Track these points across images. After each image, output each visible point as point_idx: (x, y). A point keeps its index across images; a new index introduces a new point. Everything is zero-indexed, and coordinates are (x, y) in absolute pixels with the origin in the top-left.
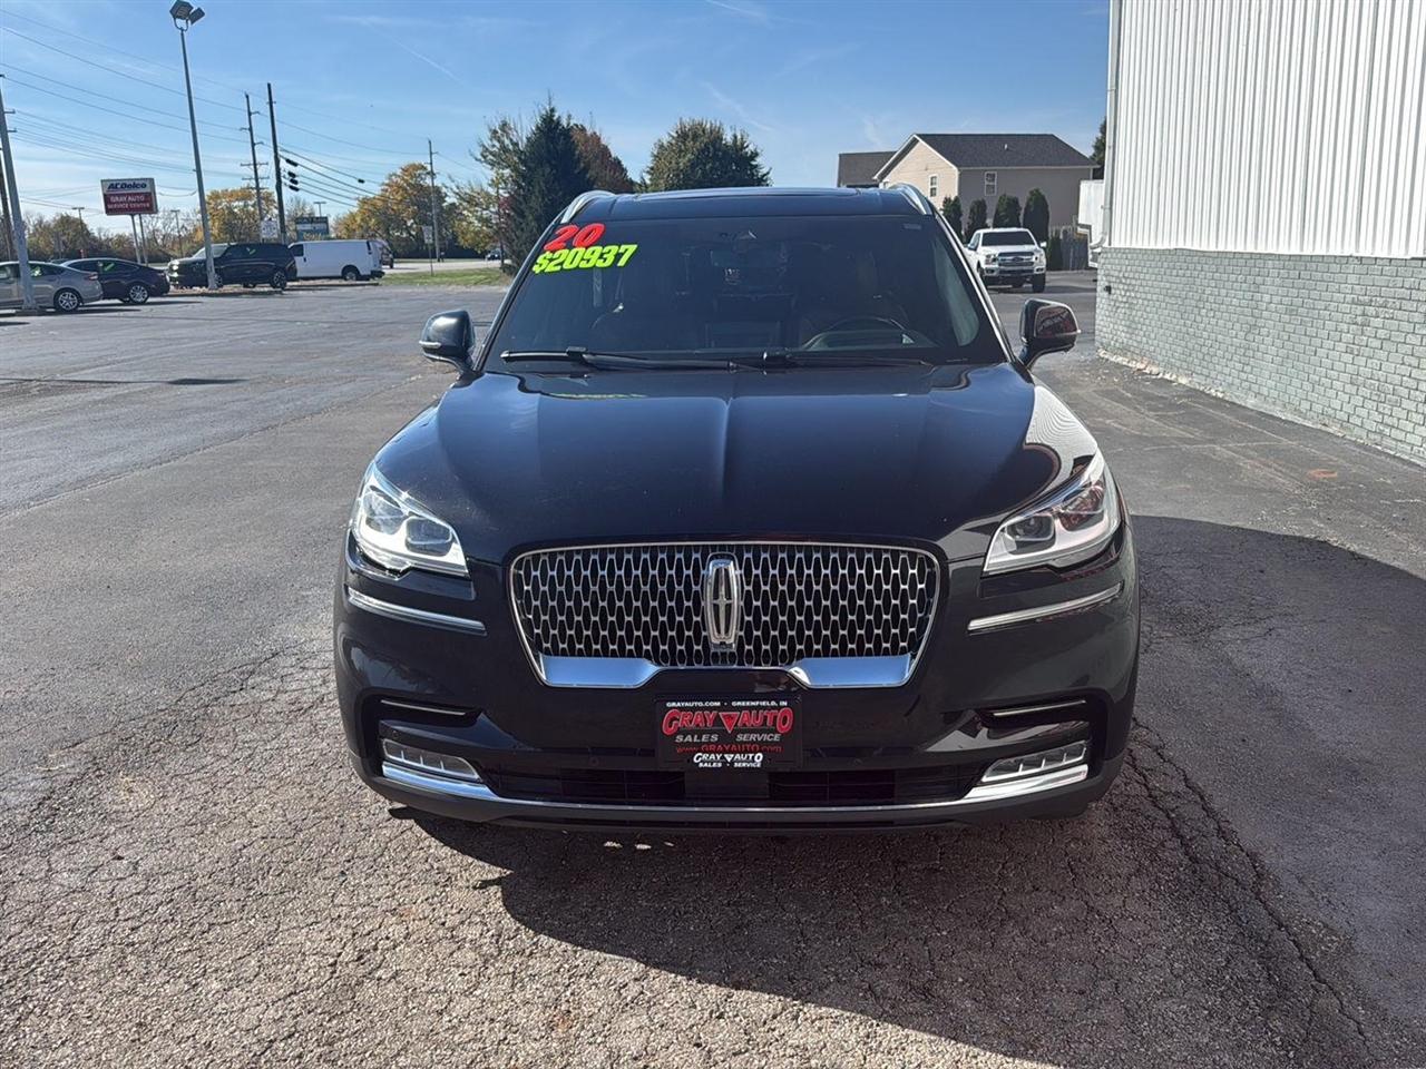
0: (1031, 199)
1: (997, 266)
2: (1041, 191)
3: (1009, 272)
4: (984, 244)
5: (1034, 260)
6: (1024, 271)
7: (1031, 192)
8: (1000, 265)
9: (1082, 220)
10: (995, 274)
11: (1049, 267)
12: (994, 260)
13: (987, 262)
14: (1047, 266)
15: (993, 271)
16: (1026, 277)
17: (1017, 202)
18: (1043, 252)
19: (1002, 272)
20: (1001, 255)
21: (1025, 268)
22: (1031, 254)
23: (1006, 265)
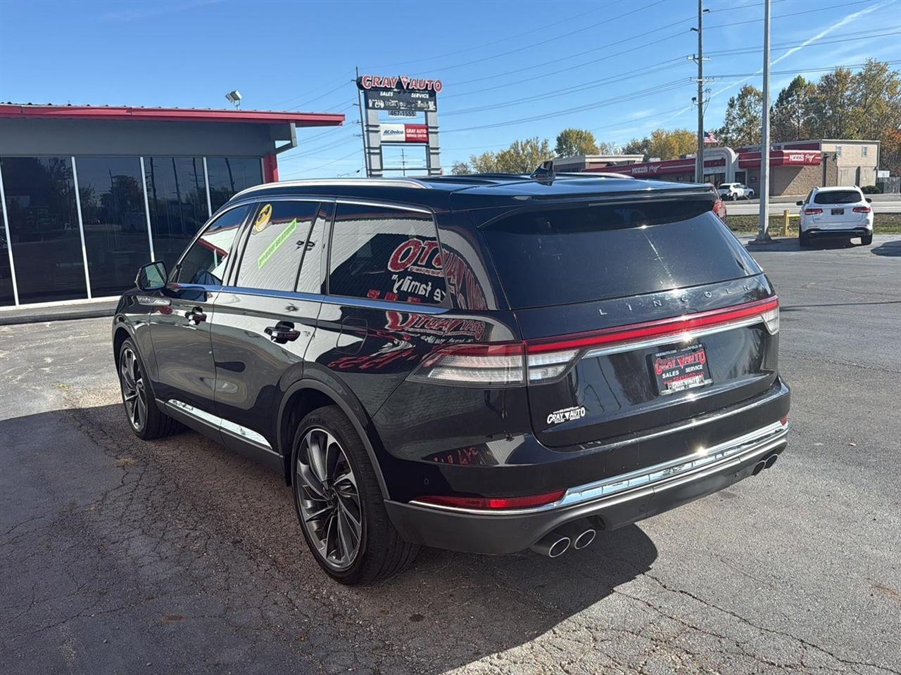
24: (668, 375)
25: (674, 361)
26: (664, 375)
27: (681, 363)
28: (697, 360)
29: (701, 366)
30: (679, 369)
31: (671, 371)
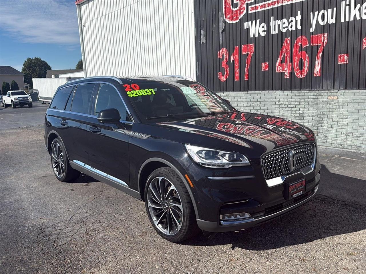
0: (13, 83)
1: (18, 101)
2: (15, 81)
3: (22, 102)
4: (12, 95)
5: (28, 99)
6: (26, 102)
7: (12, 81)
8: (19, 100)
9: (34, 88)
10: (18, 103)
11: (32, 101)
12: (17, 99)
13: (15, 100)
14: (32, 100)
15: (17, 102)
16: (27, 103)
17: (9, 84)
18: (30, 96)
19: (20, 102)
20: (19, 98)
21: (26, 101)
22: (27, 97)
23: (20, 100)
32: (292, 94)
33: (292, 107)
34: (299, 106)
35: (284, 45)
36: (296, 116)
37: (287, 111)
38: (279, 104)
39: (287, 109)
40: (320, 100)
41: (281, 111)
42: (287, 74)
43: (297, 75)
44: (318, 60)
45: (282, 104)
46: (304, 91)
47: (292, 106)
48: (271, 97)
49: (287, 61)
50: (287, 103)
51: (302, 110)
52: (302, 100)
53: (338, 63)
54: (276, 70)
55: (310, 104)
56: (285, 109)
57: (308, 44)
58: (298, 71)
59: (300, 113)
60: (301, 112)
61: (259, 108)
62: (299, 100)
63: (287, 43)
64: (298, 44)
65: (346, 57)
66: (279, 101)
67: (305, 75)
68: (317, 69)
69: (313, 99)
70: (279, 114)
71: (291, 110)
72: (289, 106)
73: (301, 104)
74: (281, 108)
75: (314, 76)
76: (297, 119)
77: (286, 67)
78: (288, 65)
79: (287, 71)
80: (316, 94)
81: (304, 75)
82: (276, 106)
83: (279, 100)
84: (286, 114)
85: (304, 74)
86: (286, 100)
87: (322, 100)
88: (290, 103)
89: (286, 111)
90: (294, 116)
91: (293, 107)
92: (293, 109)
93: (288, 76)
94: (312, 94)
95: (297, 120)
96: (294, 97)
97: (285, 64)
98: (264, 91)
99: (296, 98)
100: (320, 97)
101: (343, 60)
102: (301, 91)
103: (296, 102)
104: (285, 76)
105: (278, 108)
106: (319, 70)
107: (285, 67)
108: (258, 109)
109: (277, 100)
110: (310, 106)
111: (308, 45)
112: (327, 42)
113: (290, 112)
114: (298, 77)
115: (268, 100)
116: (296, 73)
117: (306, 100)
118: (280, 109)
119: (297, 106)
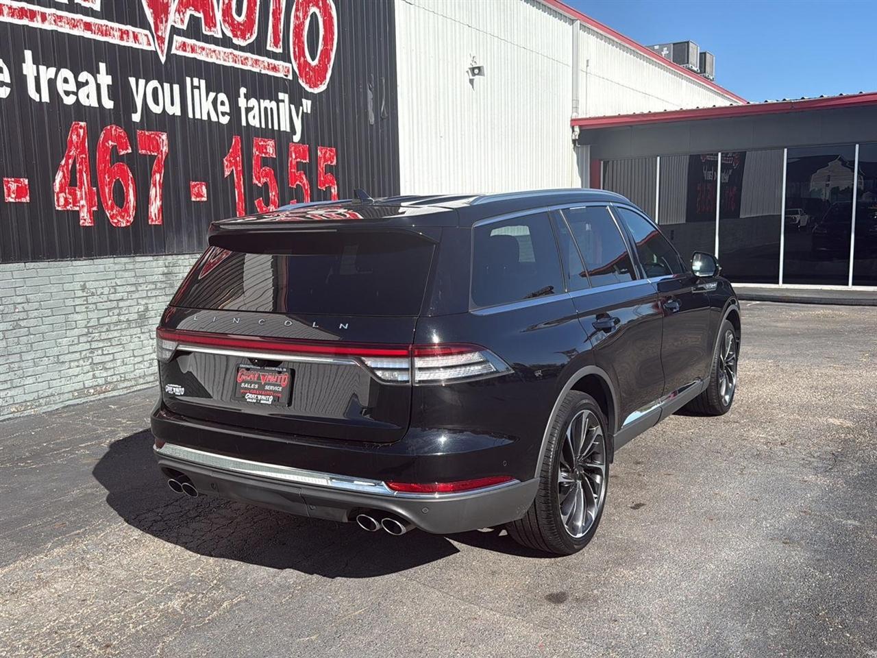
24: (246, 386)
25: (256, 376)
26: (243, 384)
27: (263, 379)
28: (278, 381)
29: (281, 388)
30: (260, 384)
31: (251, 383)
32: (117, 267)
33: (121, 298)
34: (136, 295)
35: (71, 137)
36: (131, 319)
37: (109, 310)
38: (85, 294)
39: (109, 305)
40: (176, 276)
41: (91, 315)
42: (86, 215)
43: (111, 221)
44: (154, 188)
45: (93, 294)
46: (143, 258)
47: (118, 296)
48: (60, 279)
49: (82, 183)
50: (106, 291)
51: (143, 303)
52: (141, 280)
53: (191, 198)
54: (56, 203)
55: (158, 287)
56: (103, 308)
57: (130, 148)
58: (112, 211)
59: (140, 310)
60: (142, 308)
61: (23, 315)
62: (133, 280)
63: (78, 135)
64: (107, 144)
65: (204, 190)
66: (83, 288)
67: (132, 220)
68: (155, 207)
69: (165, 274)
70: (88, 322)
71: (118, 308)
72: (112, 297)
73: (140, 288)
74: (91, 306)
75: (150, 223)
76: (134, 326)
77: (82, 198)
78: (85, 192)
79: (85, 209)
80: (169, 263)
81: (128, 221)
82: (78, 302)
83: (85, 284)
84: (105, 319)
85: (128, 218)
86: (104, 283)
87: (180, 275)
88: (112, 290)
89: (106, 311)
90: (128, 320)
91: (122, 300)
92: (121, 304)
93: (90, 221)
94: (161, 263)
95: (136, 329)
96: (120, 273)
97: (77, 188)
98: (33, 264)
99: (126, 274)
100: (176, 270)
101: (199, 195)
102: (137, 258)
103: (129, 286)
104: (82, 222)
105: (84, 307)
106: (158, 211)
107: (79, 196)
108: (19, 320)
109: (78, 286)
110: (159, 291)
111: (130, 151)
112: (167, 151)
113: (116, 311)
114: (114, 225)
115: (50, 288)
116: (110, 214)
117: (150, 279)
118: (87, 308)
119: (131, 296)
